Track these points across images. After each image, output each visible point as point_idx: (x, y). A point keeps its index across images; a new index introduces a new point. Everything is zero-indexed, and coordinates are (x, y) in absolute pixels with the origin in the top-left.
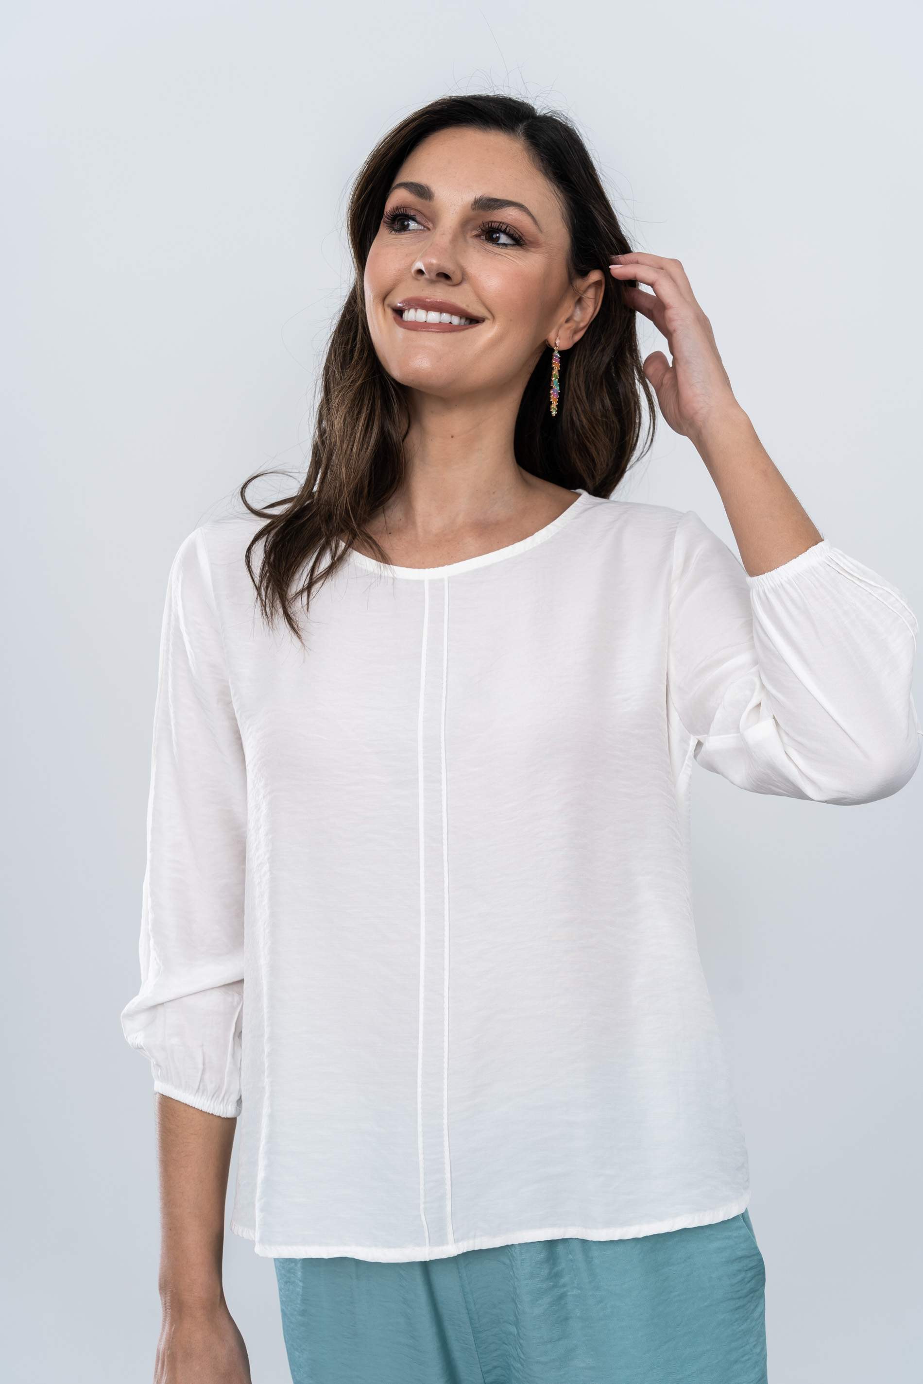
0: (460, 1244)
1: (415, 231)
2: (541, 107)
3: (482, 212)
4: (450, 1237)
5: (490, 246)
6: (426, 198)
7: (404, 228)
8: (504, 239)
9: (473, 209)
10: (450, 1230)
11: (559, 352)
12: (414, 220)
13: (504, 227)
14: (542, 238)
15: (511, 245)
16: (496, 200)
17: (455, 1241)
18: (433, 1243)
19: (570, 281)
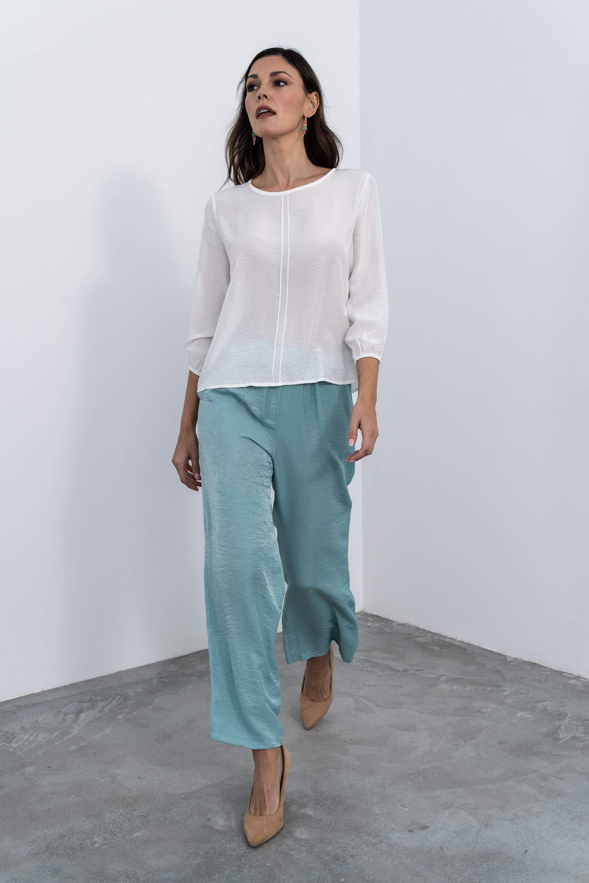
0: (283, 383)
1: (256, 89)
2: (285, 48)
3: (273, 77)
4: (280, 381)
5: (279, 88)
6: (256, 78)
7: (253, 89)
8: (282, 84)
9: (271, 77)
10: (280, 379)
11: (307, 118)
12: (255, 86)
13: (280, 80)
14: (293, 81)
15: (284, 85)
16: (276, 72)
17: (282, 382)
18: (275, 382)
19: (306, 95)
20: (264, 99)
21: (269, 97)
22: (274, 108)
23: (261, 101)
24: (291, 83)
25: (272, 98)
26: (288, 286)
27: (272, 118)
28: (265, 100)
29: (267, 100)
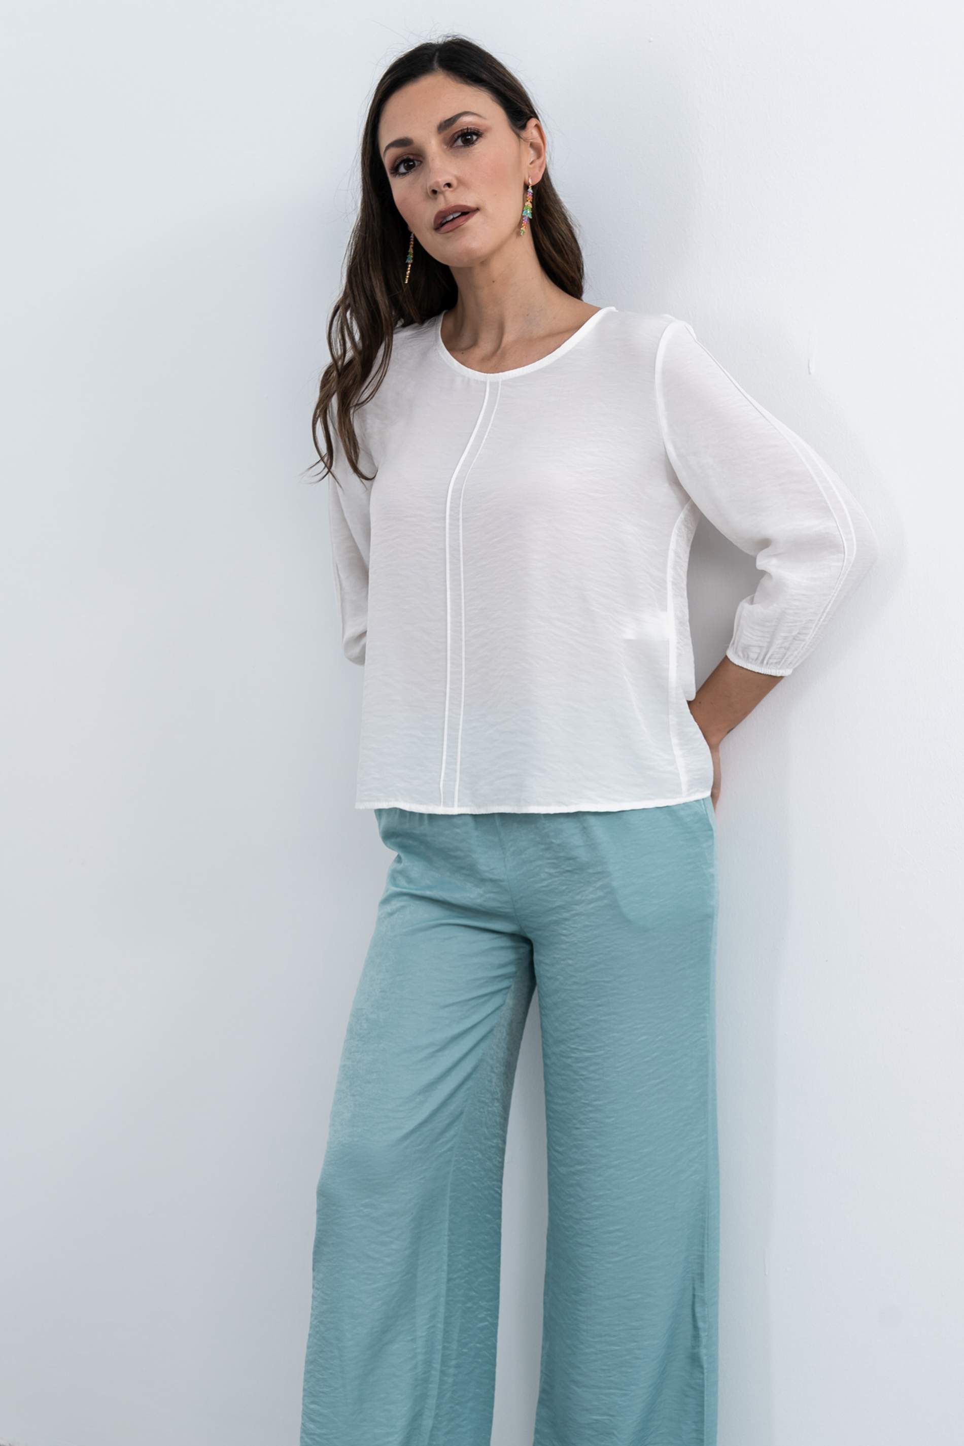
0: (461, 808)
3: (446, 131)
6: (409, 145)
9: (440, 133)
10: (456, 799)
16: (449, 120)
17: (458, 806)
18: (445, 804)
19: (519, 136)
20: (446, 190)
21: (454, 183)
22: (468, 199)
23: (441, 198)
24: (488, 129)
25: (461, 182)
26: (463, 594)
27: (474, 221)
28: (448, 192)
29: (452, 191)
